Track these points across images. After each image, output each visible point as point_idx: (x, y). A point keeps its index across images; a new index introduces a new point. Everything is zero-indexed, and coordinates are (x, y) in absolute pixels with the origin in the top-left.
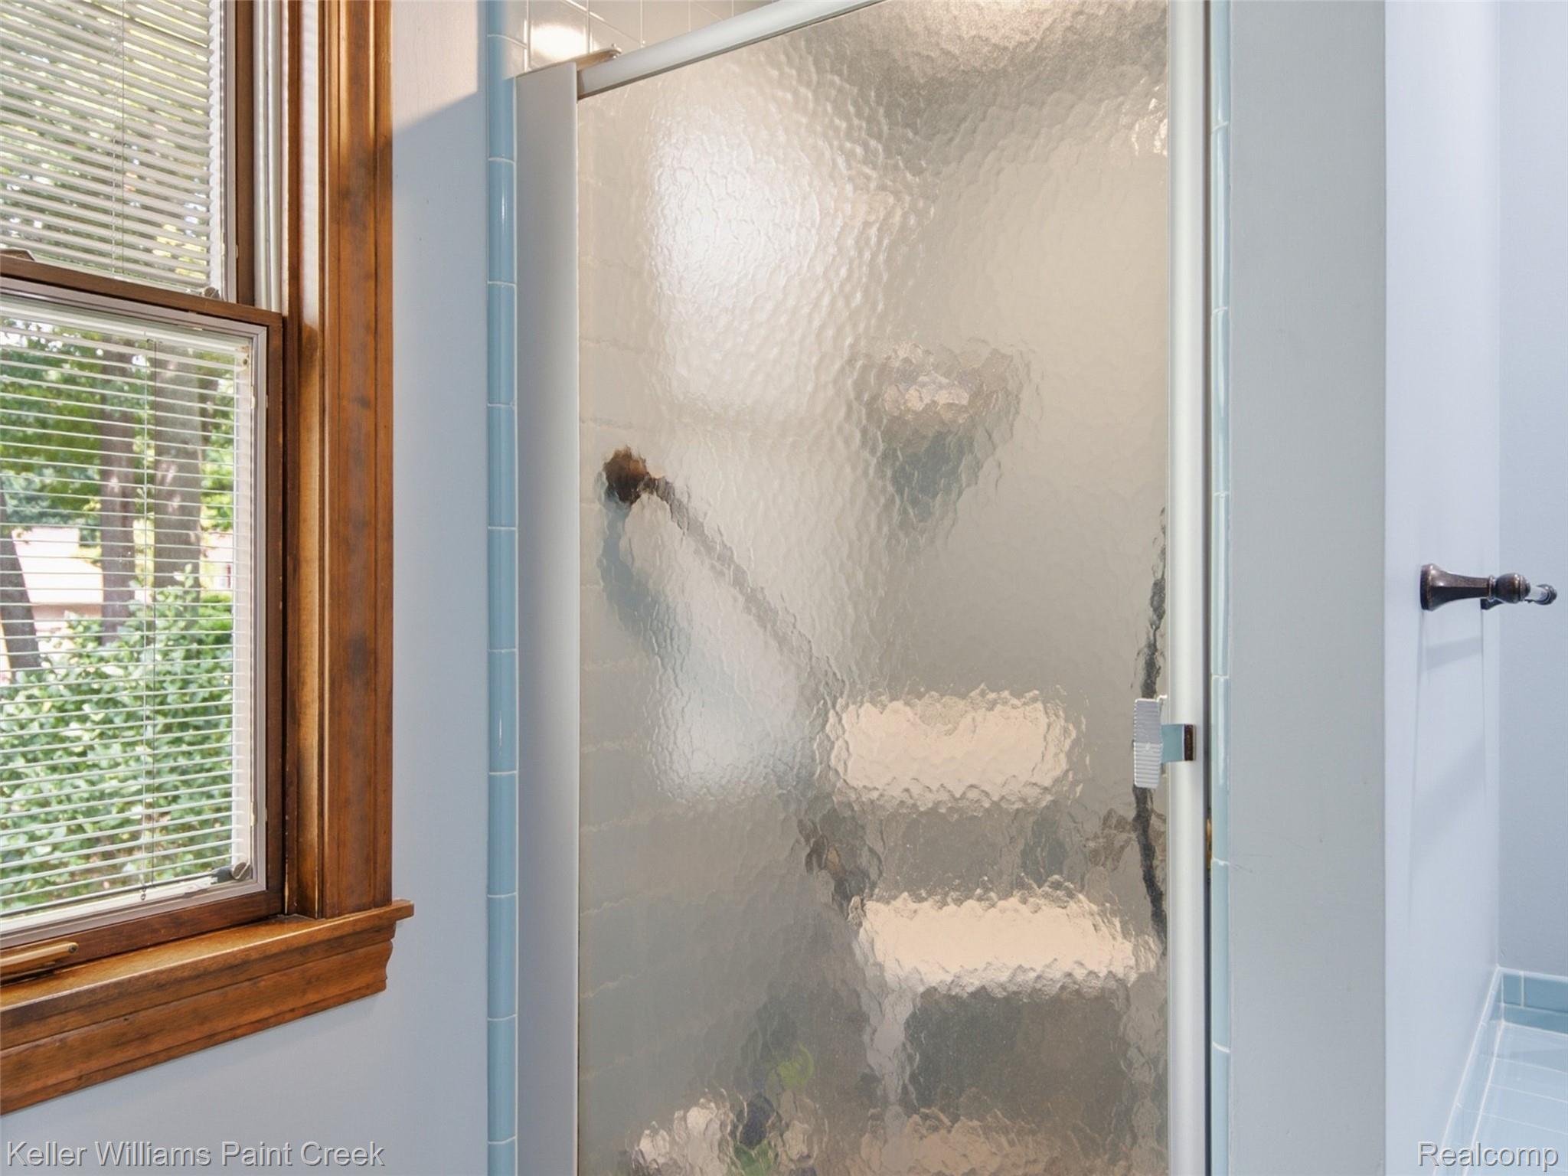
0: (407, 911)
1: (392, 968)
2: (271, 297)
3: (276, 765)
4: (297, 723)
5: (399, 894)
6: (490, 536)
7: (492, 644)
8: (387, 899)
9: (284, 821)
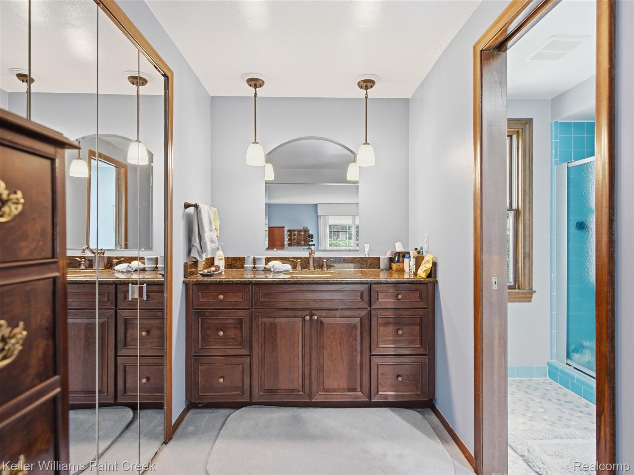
0: (535, 292)
1: (533, 299)
2: (514, 207)
3: (515, 269)
4: (518, 264)
5: (534, 289)
6: (551, 237)
7: (551, 254)
8: (532, 289)
9: (516, 277)
